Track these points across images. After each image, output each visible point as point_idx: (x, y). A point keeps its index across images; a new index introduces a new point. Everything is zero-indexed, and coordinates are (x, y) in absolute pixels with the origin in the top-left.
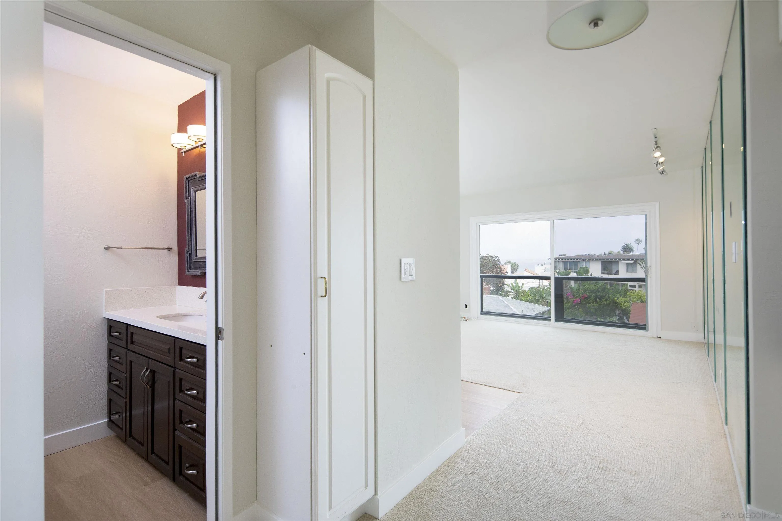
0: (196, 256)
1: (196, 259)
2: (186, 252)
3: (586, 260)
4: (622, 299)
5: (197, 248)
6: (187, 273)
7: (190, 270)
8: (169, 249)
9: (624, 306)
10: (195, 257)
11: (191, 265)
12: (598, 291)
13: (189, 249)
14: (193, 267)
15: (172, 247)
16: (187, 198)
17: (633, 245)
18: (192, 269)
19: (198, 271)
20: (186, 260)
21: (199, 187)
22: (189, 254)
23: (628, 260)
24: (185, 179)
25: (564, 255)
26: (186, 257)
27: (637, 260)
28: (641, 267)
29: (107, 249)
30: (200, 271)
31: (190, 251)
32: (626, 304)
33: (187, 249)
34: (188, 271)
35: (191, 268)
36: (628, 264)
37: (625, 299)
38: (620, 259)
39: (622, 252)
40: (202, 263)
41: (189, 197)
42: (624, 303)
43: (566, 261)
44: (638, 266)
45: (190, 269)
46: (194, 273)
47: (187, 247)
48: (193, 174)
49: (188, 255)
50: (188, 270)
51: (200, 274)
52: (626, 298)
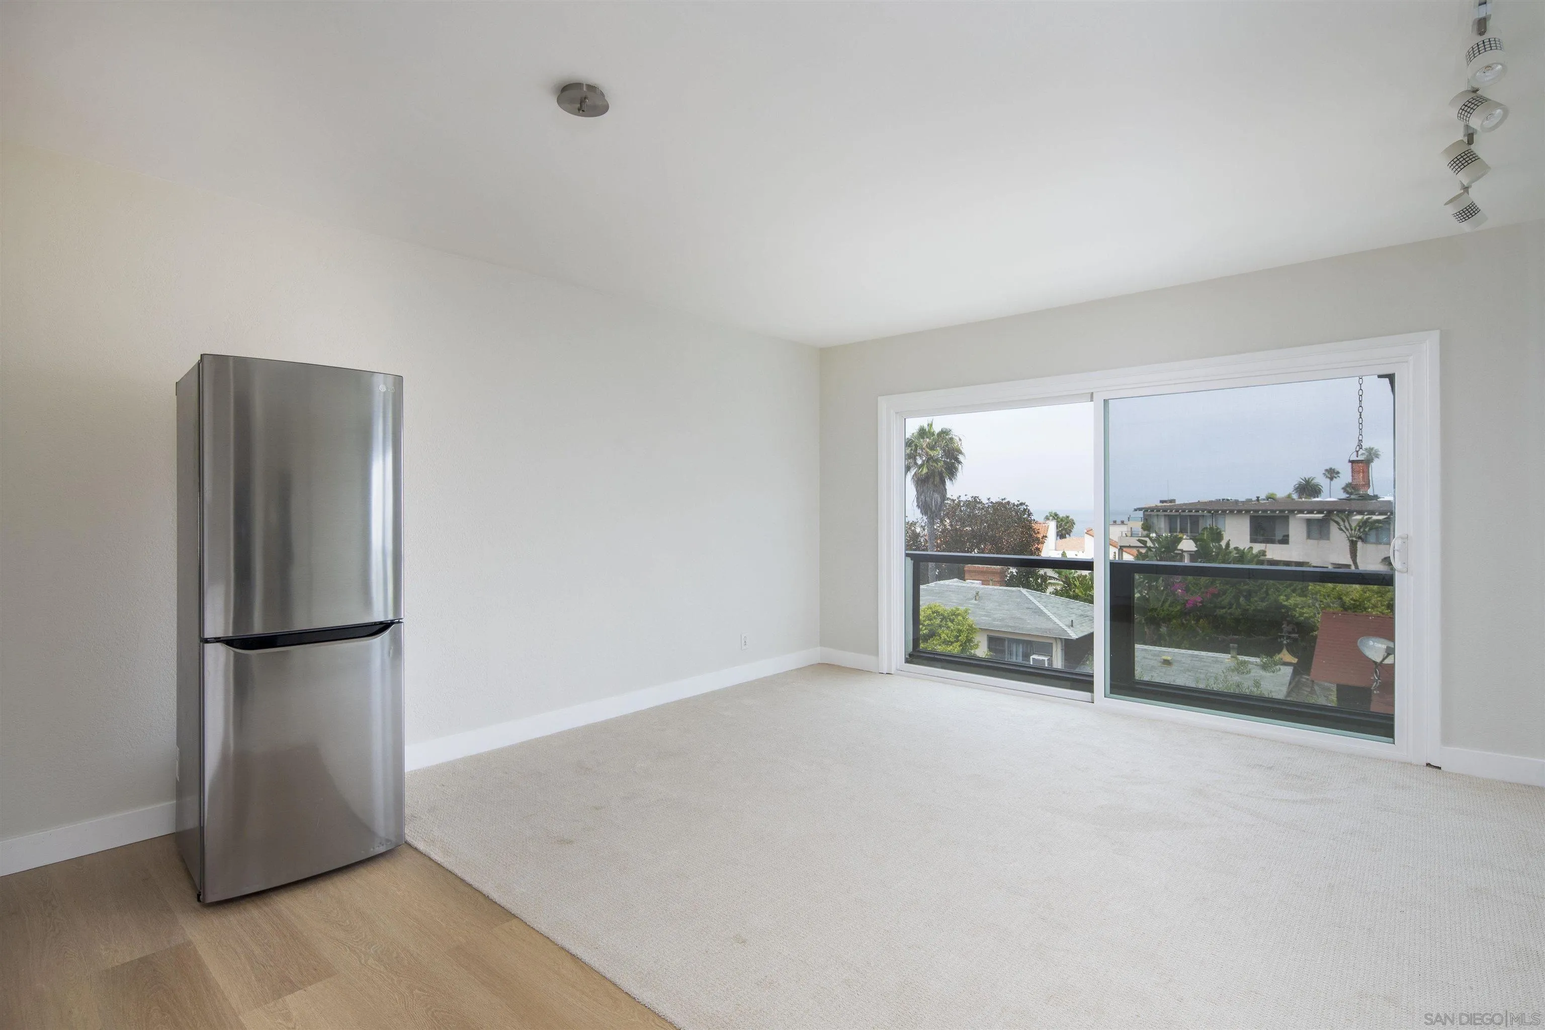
3: (1216, 512)
4: (1294, 600)
9: (1301, 614)
17: (1321, 480)
23: (1310, 512)
25: (1171, 501)
27: (1330, 512)
32: (1305, 610)
36: (1309, 521)
37: (1304, 599)
38: (1292, 511)
39: (1295, 497)
42: (1300, 608)
44: (1334, 527)
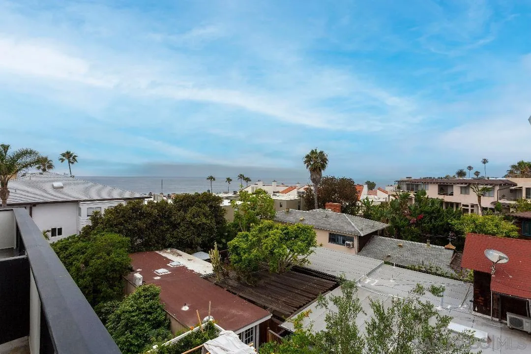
3: (425, 183)
4: (454, 222)
9: (457, 228)
12: (433, 212)
17: (466, 170)
23: (462, 184)
25: (410, 178)
27: (470, 184)
28: (474, 191)
32: (459, 226)
36: (461, 187)
38: (455, 184)
39: (456, 176)
42: (457, 226)
43: (409, 183)
44: (471, 190)
52: (459, 220)
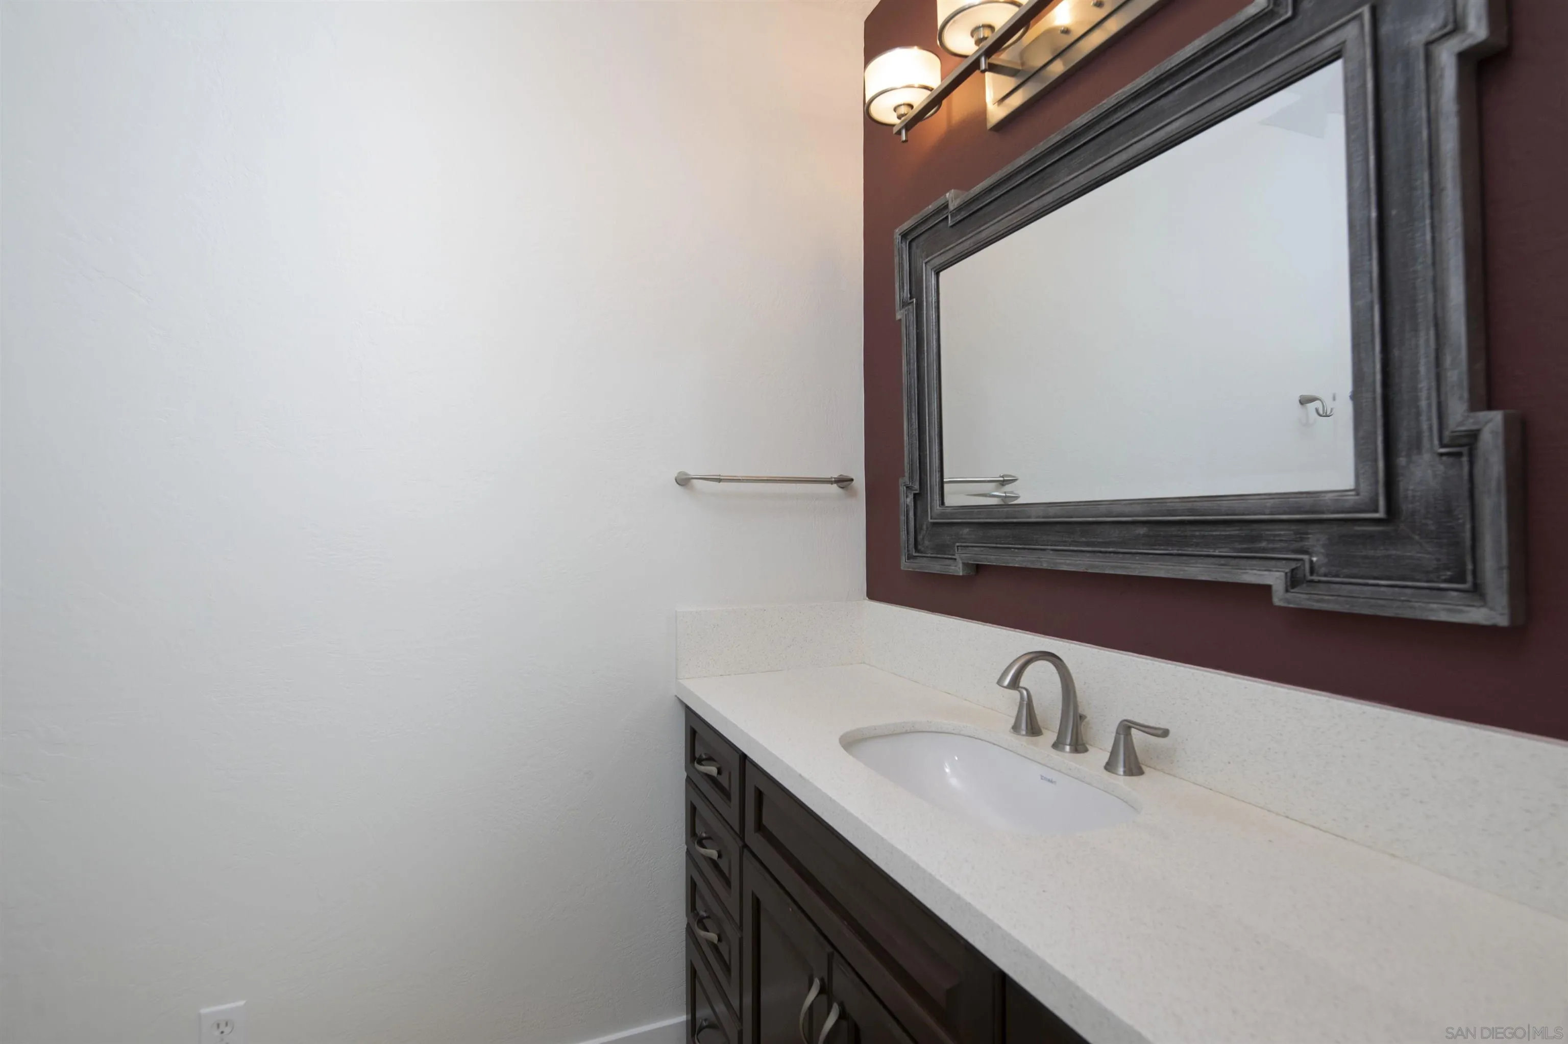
0: (943, 503)
1: (942, 515)
2: (902, 489)
5: (945, 480)
6: (905, 565)
7: (915, 552)
8: (844, 482)
10: (937, 508)
11: (920, 537)
13: (911, 478)
14: (927, 543)
15: (852, 476)
16: (904, 304)
18: (923, 549)
19: (955, 559)
20: (903, 518)
21: (957, 248)
22: (911, 497)
24: (897, 237)
26: (903, 509)
29: (683, 481)
30: (962, 559)
31: (917, 486)
33: (906, 479)
34: (910, 557)
35: (920, 547)
40: (966, 530)
41: (911, 298)
45: (917, 550)
46: (936, 567)
47: (907, 475)
48: (930, 207)
49: (910, 500)
50: (908, 555)
51: (963, 570)
